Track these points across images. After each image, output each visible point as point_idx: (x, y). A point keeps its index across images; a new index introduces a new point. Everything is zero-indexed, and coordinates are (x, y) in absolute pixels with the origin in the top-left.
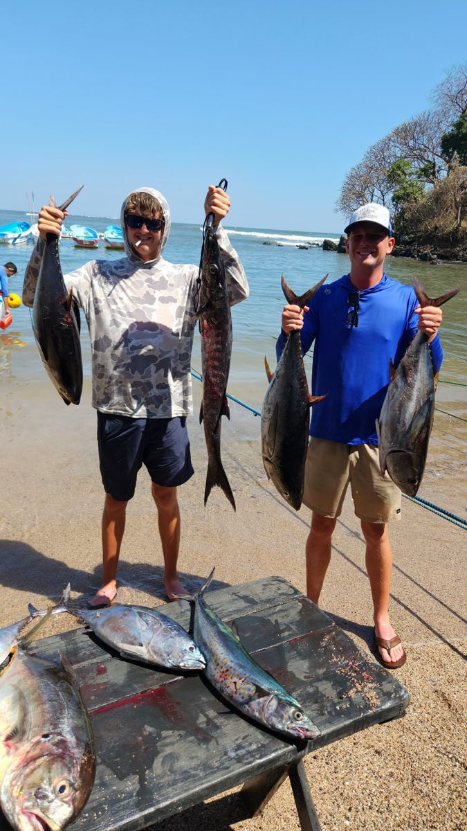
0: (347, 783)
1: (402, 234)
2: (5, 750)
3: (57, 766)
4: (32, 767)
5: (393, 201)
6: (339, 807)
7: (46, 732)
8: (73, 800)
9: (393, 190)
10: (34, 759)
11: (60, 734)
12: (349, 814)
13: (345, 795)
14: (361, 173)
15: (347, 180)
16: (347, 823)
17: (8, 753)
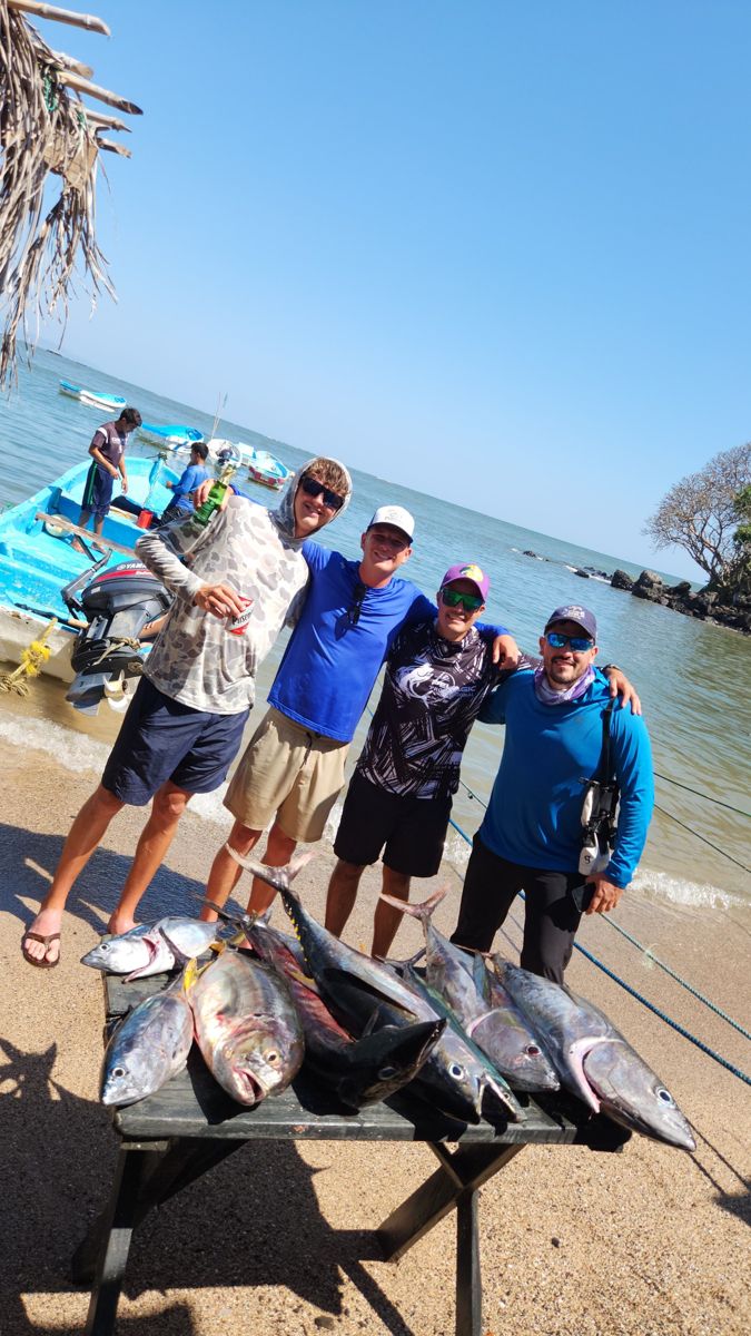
0: (510, 1266)
1: (737, 590)
2: (218, 1022)
3: (267, 1040)
4: (244, 1037)
5: (735, 540)
6: (495, 1286)
7: (257, 1012)
8: (282, 1069)
9: (739, 523)
10: (246, 1032)
11: (272, 1016)
12: (506, 1298)
13: (505, 1277)
14: (696, 488)
15: (671, 493)
16: (502, 1305)
17: (220, 1025)
